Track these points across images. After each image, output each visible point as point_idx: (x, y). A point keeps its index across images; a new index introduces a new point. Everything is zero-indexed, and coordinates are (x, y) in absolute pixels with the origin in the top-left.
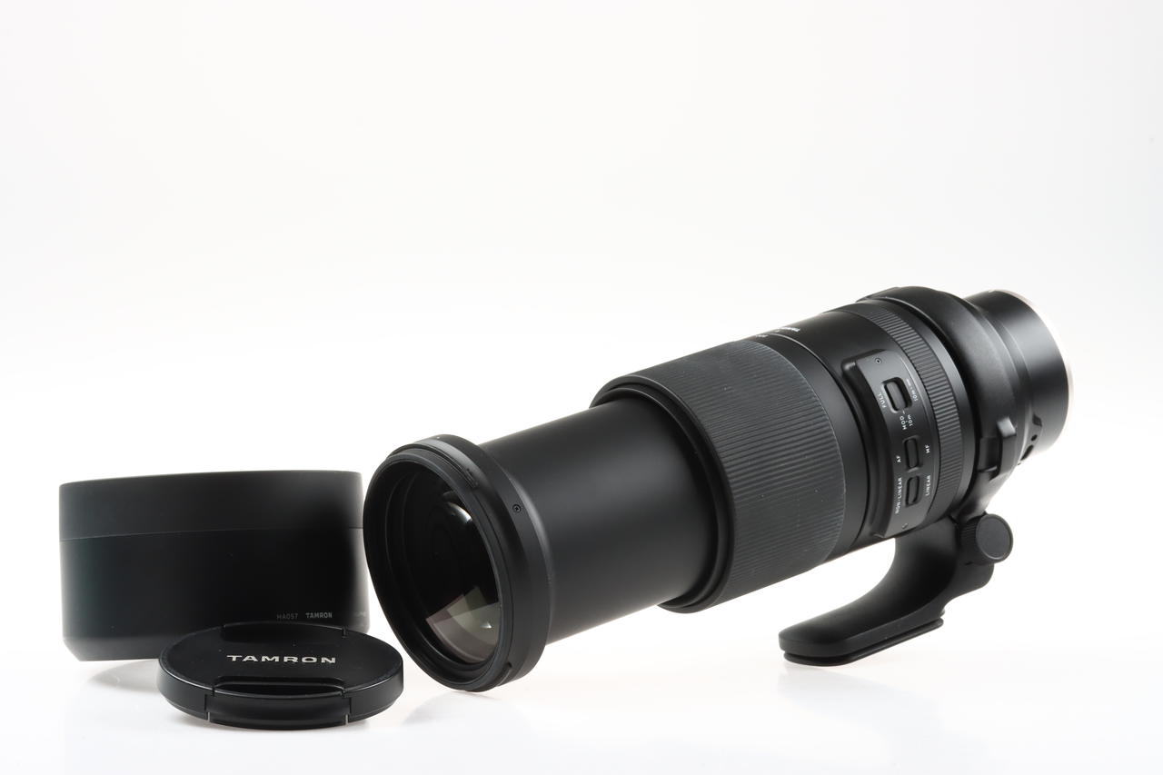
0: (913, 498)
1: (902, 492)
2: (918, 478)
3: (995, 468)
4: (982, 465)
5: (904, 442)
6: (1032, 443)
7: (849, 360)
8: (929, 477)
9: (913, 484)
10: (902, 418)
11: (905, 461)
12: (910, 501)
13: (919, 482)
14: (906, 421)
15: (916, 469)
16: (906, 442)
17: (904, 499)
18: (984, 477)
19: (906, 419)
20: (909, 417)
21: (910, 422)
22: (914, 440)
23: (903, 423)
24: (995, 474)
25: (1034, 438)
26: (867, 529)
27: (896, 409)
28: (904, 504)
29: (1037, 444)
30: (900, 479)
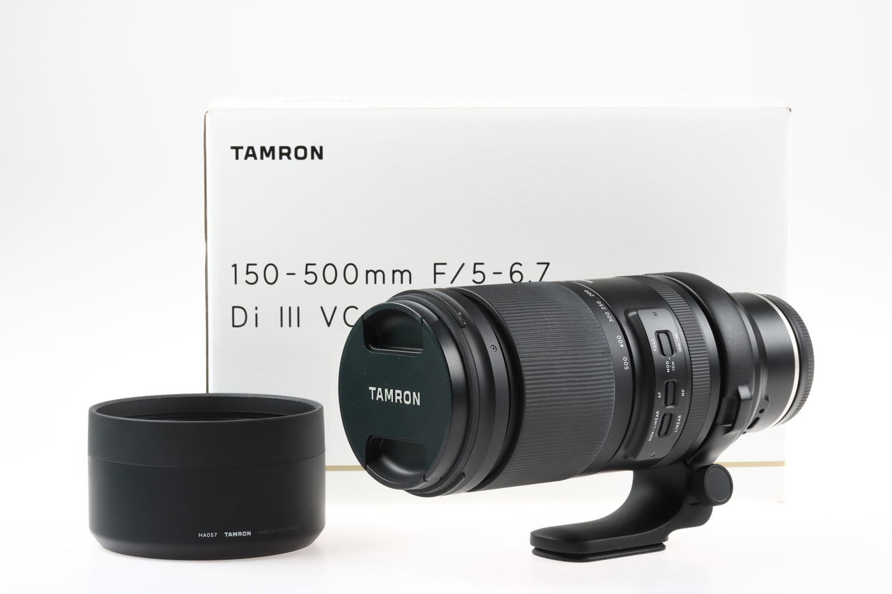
0: (665, 430)
1: (657, 424)
2: (671, 415)
3: (730, 425)
4: (720, 420)
5: (665, 383)
6: (759, 415)
7: (633, 310)
8: (680, 417)
9: (667, 419)
10: (667, 363)
11: (664, 397)
12: (662, 433)
13: (672, 418)
14: (670, 366)
15: (671, 407)
16: (667, 383)
17: (658, 430)
18: (720, 429)
19: (670, 364)
20: (673, 363)
21: (673, 367)
22: (674, 382)
23: (668, 366)
24: (729, 430)
25: (761, 411)
26: (622, 452)
27: (664, 355)
28: (657, 435)
29: (763, 417)
30: (657, 412)
